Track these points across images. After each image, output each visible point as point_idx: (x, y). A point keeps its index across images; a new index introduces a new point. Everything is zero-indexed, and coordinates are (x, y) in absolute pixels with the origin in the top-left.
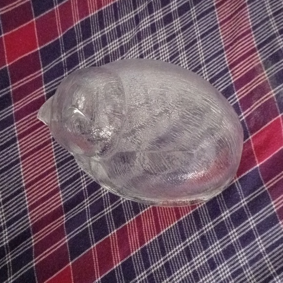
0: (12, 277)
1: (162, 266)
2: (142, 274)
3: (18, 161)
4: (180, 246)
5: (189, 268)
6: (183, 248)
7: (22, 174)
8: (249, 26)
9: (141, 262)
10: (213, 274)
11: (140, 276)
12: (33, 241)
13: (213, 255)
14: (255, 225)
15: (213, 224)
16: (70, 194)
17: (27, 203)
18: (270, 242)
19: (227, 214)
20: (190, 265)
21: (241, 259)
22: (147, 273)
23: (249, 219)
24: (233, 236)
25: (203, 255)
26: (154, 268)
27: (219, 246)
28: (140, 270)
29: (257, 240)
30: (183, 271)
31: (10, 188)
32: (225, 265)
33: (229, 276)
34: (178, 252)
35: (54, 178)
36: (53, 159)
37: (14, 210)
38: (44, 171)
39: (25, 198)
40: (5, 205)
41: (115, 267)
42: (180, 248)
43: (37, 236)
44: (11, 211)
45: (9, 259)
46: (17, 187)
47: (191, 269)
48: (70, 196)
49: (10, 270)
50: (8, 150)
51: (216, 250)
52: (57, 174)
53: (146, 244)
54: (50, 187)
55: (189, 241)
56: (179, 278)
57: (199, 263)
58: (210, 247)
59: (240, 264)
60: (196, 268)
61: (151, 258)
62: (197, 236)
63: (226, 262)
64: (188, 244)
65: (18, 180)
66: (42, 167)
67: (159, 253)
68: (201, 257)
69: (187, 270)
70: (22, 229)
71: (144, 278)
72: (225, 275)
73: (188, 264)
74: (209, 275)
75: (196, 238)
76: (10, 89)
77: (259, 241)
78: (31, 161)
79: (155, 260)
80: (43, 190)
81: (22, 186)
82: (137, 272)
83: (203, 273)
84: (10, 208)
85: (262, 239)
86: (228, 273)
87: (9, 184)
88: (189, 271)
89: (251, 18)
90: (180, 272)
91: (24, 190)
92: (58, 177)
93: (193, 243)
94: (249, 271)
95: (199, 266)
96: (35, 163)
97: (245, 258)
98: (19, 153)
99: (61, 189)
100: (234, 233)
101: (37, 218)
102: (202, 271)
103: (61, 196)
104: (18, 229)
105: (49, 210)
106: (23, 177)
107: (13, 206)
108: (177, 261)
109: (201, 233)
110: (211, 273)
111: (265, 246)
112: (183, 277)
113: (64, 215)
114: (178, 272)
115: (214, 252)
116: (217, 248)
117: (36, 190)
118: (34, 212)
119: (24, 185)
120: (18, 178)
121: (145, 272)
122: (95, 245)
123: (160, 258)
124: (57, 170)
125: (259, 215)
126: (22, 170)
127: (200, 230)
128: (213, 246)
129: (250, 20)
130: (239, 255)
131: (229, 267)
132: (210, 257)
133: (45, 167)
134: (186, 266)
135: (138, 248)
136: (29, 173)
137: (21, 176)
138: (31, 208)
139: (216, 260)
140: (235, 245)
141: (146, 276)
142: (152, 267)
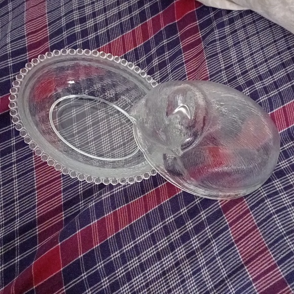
0: (19, 257)
1: (132, 247)
2: (116, 253)
3: (32, 170)
4: (147, 233)
5: (154, 250)
6: (149, 234)
7: (35, 179)
8: (208, 75)
9: (115, 244)
11: (114, 254)
12: (37, 230)
13: (173, 240)
14: (205, 217)
15: (174, 217)
17: (37, 200)
18: (216, 230)
19: (184, 210)
20: (155, 247)
21: (194, 243)
22: (120, 252)
23: (201, 213)
24: (189, 225)
25: (165, 240)
26: (125, 249)
27: (178, 233)
28: (114, 250)
29: (206, 229)
30: (149, 252)
31: (25, 188)
32: (182, 248)
33: (184, 257)
34: (146, 237)
35: (59, 184)
37: (26, 205)
39: (35, 197)
40: (20, 200)
41: (94, 247)
42: (147, 234)
43: (40, 227)
44: (24, 206)
45: (17, 243)
46: (30, 188)
47: (156, 250)
49: (18, 251)
50: (25, 161)
51: (175, 237)
53: (120, 231)
55: (155, 229)
57: (162, 246)
58: (171, 235)
59: (193, 247)
60: (159, 250)
61: (123, 241)
62: (161, 226)
63: (182, 246)
64: (154, 232)
65: (32, 183)
66: (51, 175)
68: (163, 241)
69: (152, 251)
70: (30, 219)
71: (117, 256)
72: (181, 256)
73: (153, 247)
75: (160, 228)
77: (208, 229)
78: (43, 170)
79: (126, 243)
82: (112, 251)
83: (165, 254)
84: (24, 203)
85: (210, 228)
86: (183, 254)
87: (25, 186)
88: (153, 252)
89: (208, 69)
90: (147, 253)
91: (35, 191)
93: (157, 231)
94: (200, 253)
95: (161, 248)
96: (45, 172)
97: (198, 243)
98: (34, 164)
99: (63, 192)
100: (190, 223)
101: (43, 212)
102: (164, 252)
103: (62, 197)
104: (27, 219)
105: (52, 207)
106: (35, 181)
107: (25, 202)
108: (144, 244)
109: (164, 223)
110: (171, 254)
111: (212, 233)
112: (149, 257)
113: (63, 212)
114: (145, 252)
115: (173, 238)
116: (176, 235)
117: (44, 192)
118: (40, 207)
119: (36, 187)
120: (32, 182)
121: (118, 252)
123: (131, 242)
125: (208, 210)
126: (35, 176)
128: (173, 233)
129: (208, 71)
130: (193, 240)
131: (185, 250)
132: (170, 242)
133: (53, 175)
134: (151, 248)
136: (40, 179)
137: (34, 181)
138: (39, 204)
139: (175, 244)
140: (190, 232)
141: (119, 255)
142: (124, 248)
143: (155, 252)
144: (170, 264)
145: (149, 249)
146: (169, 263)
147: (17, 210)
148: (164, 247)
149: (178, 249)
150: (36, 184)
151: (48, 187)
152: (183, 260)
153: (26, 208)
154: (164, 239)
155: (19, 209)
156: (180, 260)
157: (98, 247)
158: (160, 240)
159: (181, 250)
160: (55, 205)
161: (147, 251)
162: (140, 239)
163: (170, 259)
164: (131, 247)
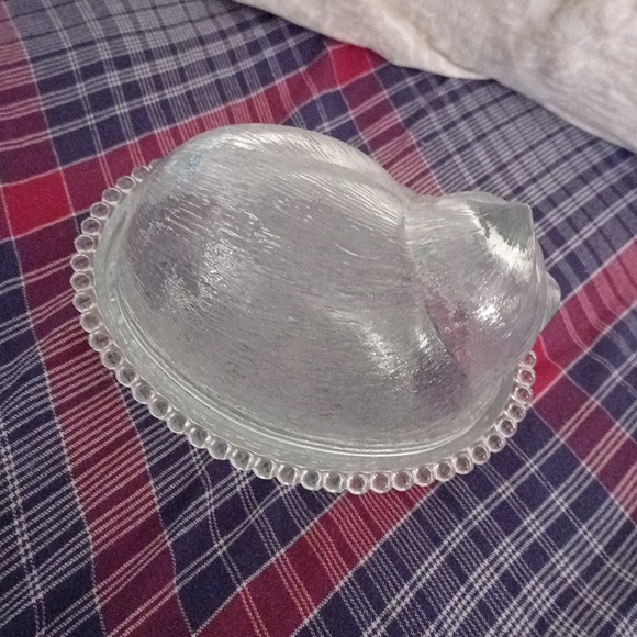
1: (411, 601)
2: (374, 625)
4: (434, 555)
5: (468, 597)
6: (442, 558)
7: (63, 443)
9: (363, 601)
10: (520, 604)
11: (370, 630)
13: (506, 565)
15: (486, 507)
16: (172, 487)
19: (507, 488)
20: (468, 591)
22: (383, 621)
24: (533, 526)
26: (394, 608)
27: (513, 547)
28: (366, 617)
30: (456, 605)
31: (39, 473)
32: (537, 584)
34: (435, 567)
35: (134, 452)
37: (50, 525)
38: (112, 439)
39: (74, 497)
40: (30, 513)
41: (306, 621)
42: (434, 561)
43: (105, 587)
44: (45, 529)
46: (54, 473)
47: (473, 598)
48: (173, 491)
51: (510, 556)
52: (141, 443)
53: (362, 562)
55: (450, 544)
56: (453, 623)
57: (485, 584)
58: (496, 551)
61: (383, 589)
62: (461, 532)
63: (536, 578)
64: (450, 549)
65: (56, 457)
67: (395, 575)
68: (483, 572)
69: (464, 602)
70: (74, 565)
71: (379, 633)
72: (544, 603)
73: (463, 589)
74: (511, 607)
75: (461, 537)
76: (20, 281)
79: (391, 592)
80: (114, 476)
81: (65, 471)
82: (362, 622)
83: (499, 605)
84: (41, 521)
88: (468, 603)
90: (452, 609)
91: (70, 481)
92: (143, 450)
93: (458, 546)
95: (485, 590)
96: (90, 422)
98: (51, 398)
99: (153, 477)
100: (533, 521)
102: (496, 601)
103: (154, 491)
104: (65, 566)
105: (131, 523)
106: (65, 452)
107: (47, 517)
108: (438, 587)
109: (467, 525)
110: (515, 603)
113: (165, 531)
114: (448, 608)
115: (506, 560)
116: (509, 550)
117: (97, 480)
119: (69, 468)
120: (55, 453)
121: (378, 620)
122: (244, 584)
123: (402, 586)
124: (139, 436)
126: (61, 435)
127: (465, 521)
128: (500, 547)
131: (546, 586)
132: (502, 571)
133: (111, 431)
134: (459, 594)
135: (346, 574)
136: (78, 443)
137: (61, 449)
138: (92, 516)
139: (516, 574)
140: (543, 542)
141: (383, 628)
142: (389, 607)
143: (473, 604)
144: (523, 629)
145: (456, 598)
146: (518, 627)
147: (24, 544)
148: (489, 585)
149: (529, 587)
150: (67, 460)
151: (106, 464)
152: (552, 614)
153: (51, 534)
154: (482, 566)
155: (31, 539)
156: (546, 614)
157: (315, 617)
158: (475, 570)
159: (538, 589)
160: (138, 518)
161: (452, 603)
162: (423, 573)
163: (517, 615)
164: (407, 600)
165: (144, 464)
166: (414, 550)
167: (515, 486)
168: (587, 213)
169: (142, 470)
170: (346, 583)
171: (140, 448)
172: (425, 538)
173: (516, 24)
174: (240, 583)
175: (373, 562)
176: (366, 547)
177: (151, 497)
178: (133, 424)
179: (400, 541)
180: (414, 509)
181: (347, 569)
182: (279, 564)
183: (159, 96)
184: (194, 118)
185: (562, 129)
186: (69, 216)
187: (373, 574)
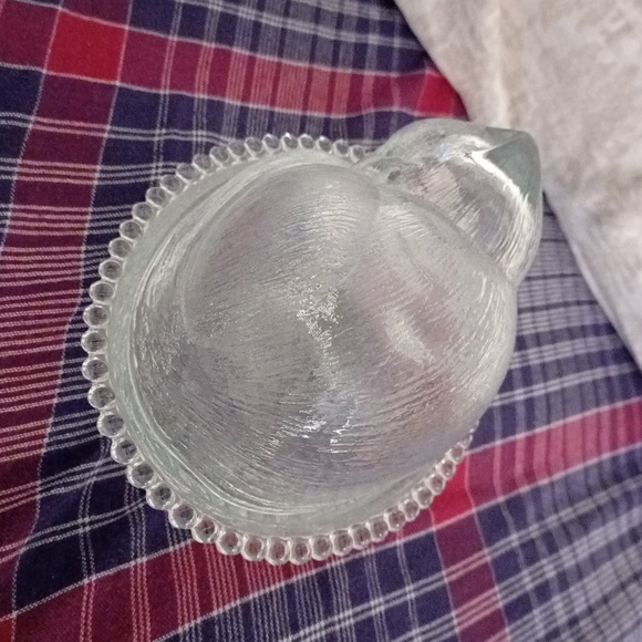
16: (68, 435)
35: (49, 378)
36: (63, 332)
38: (36, 350)
48: (68, 440)
52: (61, 372)
53: (215, 613)
54: (34, 395)
62: (321, 630)
66: (36, 336)
75: (318, 635)
80: (15, 394)
92: (59, 382)
99: (56, 415)
103: (49, 430)
109: (329, 626)
113: (39, 482)
122: (94, 578)
124: (62, 363)
135: (196, 618)
151: (14, 374)
160: (18, 451)
165: (52, 397)
166: (269, 625)
167: (387, 606)
168: (561, 368)
169: (48, 402)
170: (190, 629)
171: (56, 377)
172: (285, 619)
173: (602, 162)
174: (90, 574)
175: (226, 619)
176: (226, 598)
177: (43, 436)
178: (64, 346)
179: (261, 609)
180: (289, 582)
181: (198, 613)
182: (135, 572)
183: (256, 16)
184: (276, 59)
185: (573, 275)
186: (112, 83)
187: (220, 631)
